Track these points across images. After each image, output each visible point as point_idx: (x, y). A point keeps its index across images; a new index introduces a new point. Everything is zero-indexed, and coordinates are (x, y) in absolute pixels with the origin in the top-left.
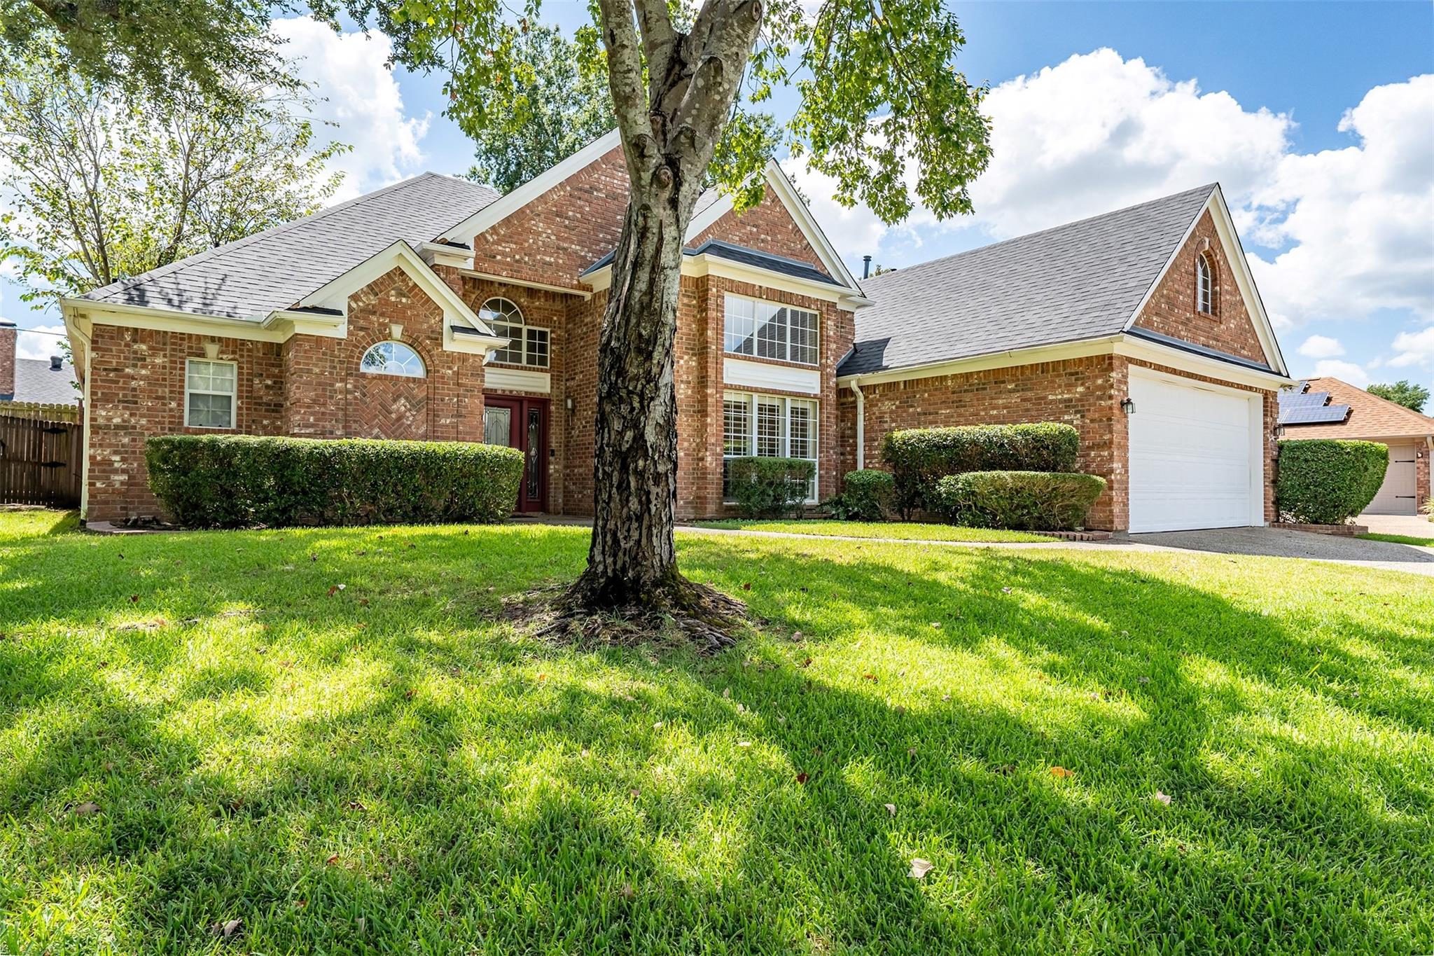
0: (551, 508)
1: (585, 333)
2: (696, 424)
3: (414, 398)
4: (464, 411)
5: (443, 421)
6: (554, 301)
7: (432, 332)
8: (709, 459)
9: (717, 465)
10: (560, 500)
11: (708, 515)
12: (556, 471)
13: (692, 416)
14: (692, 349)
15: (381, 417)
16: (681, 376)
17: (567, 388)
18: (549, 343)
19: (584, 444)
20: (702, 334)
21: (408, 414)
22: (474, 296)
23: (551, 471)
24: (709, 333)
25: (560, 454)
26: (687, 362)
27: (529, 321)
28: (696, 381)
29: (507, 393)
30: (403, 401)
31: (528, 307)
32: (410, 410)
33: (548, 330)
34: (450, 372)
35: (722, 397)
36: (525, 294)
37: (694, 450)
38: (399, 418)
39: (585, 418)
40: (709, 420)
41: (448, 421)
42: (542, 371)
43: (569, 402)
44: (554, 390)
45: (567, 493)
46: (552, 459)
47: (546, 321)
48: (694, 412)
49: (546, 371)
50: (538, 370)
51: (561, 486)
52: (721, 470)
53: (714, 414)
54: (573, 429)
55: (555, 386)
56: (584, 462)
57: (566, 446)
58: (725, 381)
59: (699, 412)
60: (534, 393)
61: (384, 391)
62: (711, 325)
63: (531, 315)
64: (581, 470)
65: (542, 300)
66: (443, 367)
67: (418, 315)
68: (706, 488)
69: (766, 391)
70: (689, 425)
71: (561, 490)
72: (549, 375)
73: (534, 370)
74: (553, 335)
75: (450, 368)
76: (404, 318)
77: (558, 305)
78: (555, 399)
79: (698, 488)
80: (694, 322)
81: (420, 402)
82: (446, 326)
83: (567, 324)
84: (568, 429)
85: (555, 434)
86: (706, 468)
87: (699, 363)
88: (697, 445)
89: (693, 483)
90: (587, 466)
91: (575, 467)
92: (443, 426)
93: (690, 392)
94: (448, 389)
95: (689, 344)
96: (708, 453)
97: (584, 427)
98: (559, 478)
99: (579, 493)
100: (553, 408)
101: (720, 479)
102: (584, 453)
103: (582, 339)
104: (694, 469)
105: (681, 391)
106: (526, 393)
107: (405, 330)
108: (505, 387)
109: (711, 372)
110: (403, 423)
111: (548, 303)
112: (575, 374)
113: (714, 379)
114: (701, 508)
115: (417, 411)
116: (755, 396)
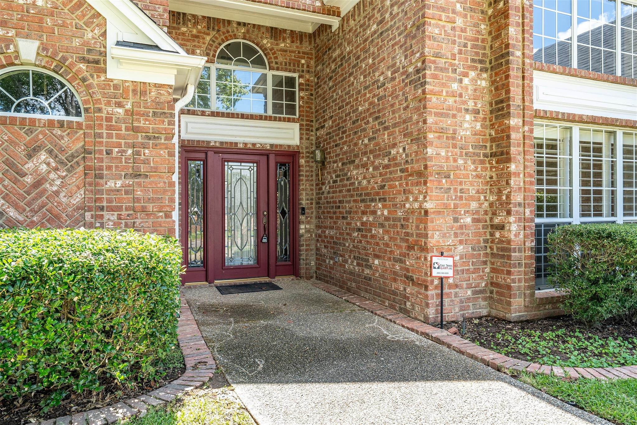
0: (303, 272)
1: (333, 71)
2: (488, 173)
3: (62, 151)
4: (143, 169)
5: (111, 184)
6: (301, 42)
7: (89, 51)
8: (514, 228)
9: (525, 236)
10: (313, 263)
11: (514, 315)
12: (308, 231)
13: (482, 162)
14: (481, 62)
15: (6, 182)
16: (465, 103)
17: (317, 138)
18: (297, 90)
19: (335, 202)
20: (498, 37)
21: (52, 176)
22: (208, 38)
23: (301, 232)
24: (512, 30)
25: (312, 212)
26: (474, 81)
27: (273, 65)
28: (488, 108)
29: (250, 146)
30: (43, 156)
31: (271, 49)
32: (56, 169)
33: (296, 75)
34: (120, 111)
35: (531, 131)
36: (268, 35)
37: (486, 213)
38: (38, 184)
39: (335, 171)
40: (513, 167)
41: (119, 183)
42: (289, 120)
43: (318, 153)
44: (304, 141)
45: (320, 257)
46: (302, 218)
47: (292, 65)
48: (485, 155)
49: (294, 121)
50: (284, 120)
51: (313, 247)
52: (531, 243)
53: (520, 158)
54: (323, 184)
55: (304, 137)
56: (335, 223)
57: (318, 203)
58: (536, 106)
59: (493, 155)
60: (281, 146)
61: (11, 142)
62: (514, 18)
63: (276, 58)
64: (332, 233)
65: (288, 41)
66: (108, 104)
67: (64, 25)
68: (509, 273)
69: (593, 121)
70: (478, 176)
71: (314, 252)
72: (297, 125)
73: (280, 120)
74: (302, 81)
75: (120, 105)
76: (41, 29)
77: (306, 47)
78: (304, 151)
79: (493, 270)
80: (483, 20)
81: (73, 156)
82: (111, 41)
83: (316, 67)
84: (320, 183)
85: (306, 190)
86: (509, 242)
87: (493, 83)
88: (491, 205)
89: (485, 263)
90: (338, 228)
91: (326, 227)
92: (110, 191)
93: (478, 126)
94: (118, 136)
95: (477, 54)
96: (512, 219)
97: (335, 182)
98: (310, 239)
99: (331, 258)
100: (302, 161)
101: (530, 257)
102: (335, 213)
103: (331, 78)
104: (486, 241)
105: (466, 125)
106: (272, 145)
107: (44, 48)
108: (247, 140)
109: (515, 92)
110: (45, 190)
111: (294, 45)
112: (325, 121)
113: (519, 102)
114: (500, 301)
115: (68, 171)
116: (576, 128)
